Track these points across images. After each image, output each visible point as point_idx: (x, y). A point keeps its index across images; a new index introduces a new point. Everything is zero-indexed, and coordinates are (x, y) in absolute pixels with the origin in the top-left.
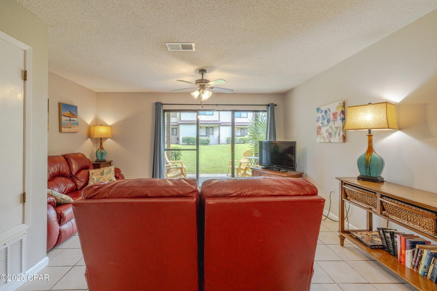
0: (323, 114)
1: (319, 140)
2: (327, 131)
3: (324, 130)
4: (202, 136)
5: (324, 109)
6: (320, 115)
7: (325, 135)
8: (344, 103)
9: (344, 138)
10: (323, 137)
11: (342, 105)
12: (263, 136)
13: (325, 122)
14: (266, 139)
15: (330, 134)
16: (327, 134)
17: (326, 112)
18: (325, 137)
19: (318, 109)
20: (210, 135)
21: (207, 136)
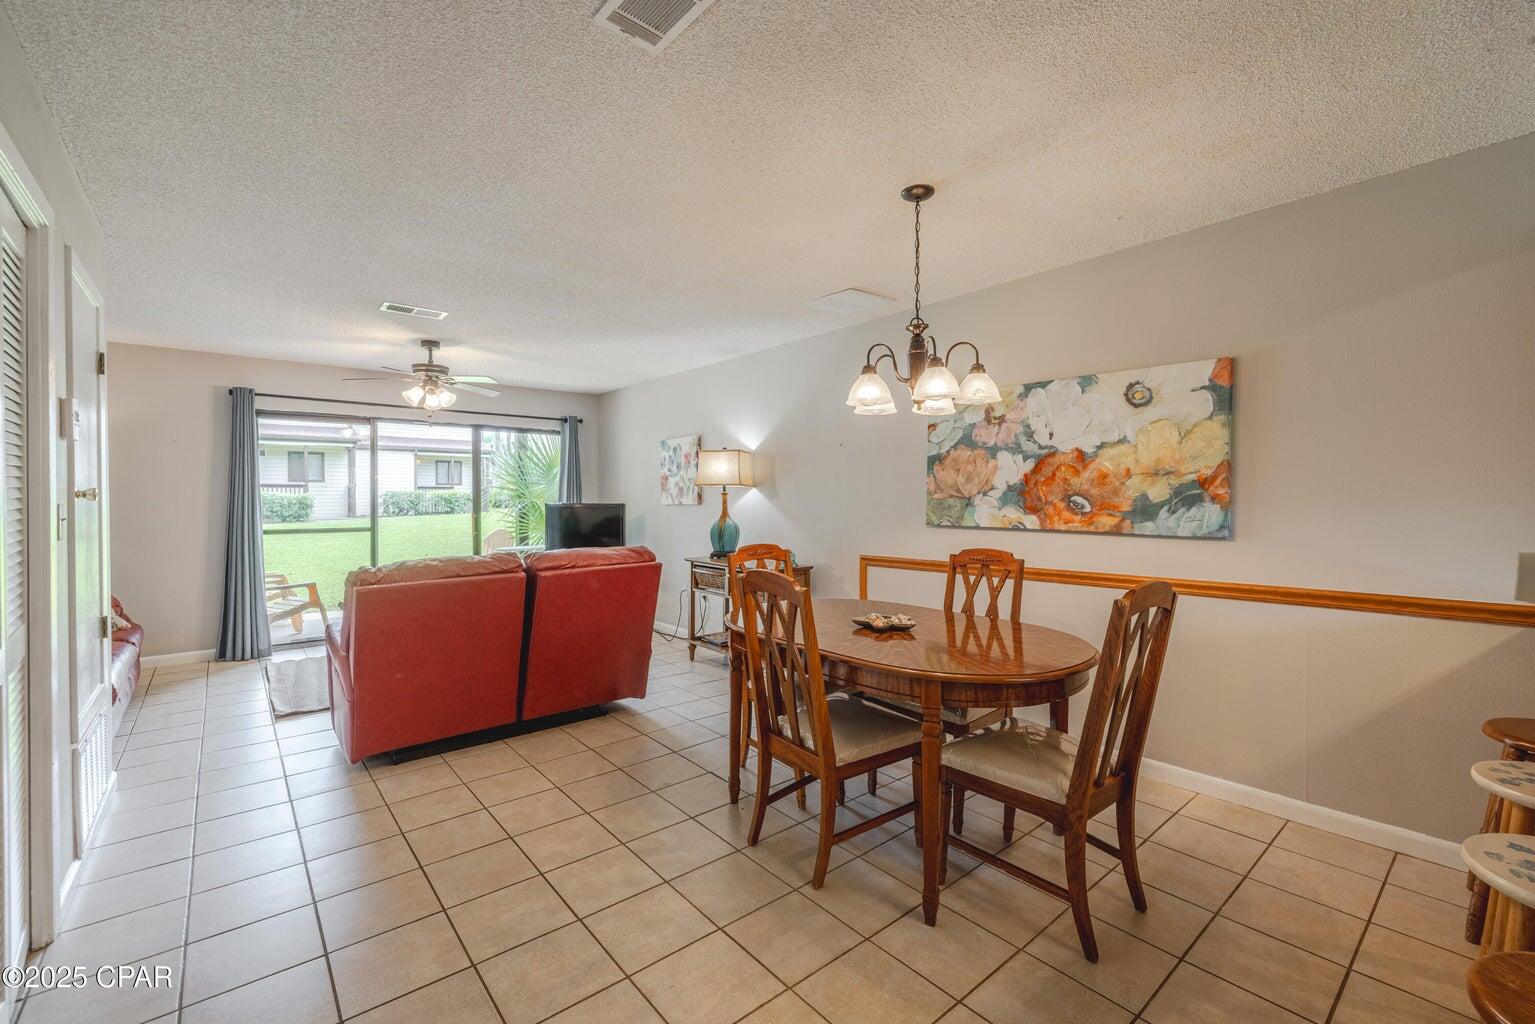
0: (671, 453)
1: (665, 500)
2: (677, 484)
3: (672, 481)
4: (271, 486)
5: (672, 443)
6: (666, 455)
7: (674, 491)
8: (700, 439)
9: (700, 497)
10: (671, 495)
11: (696, 441)
12: (550, 492)
13: (674, 468)
14: (560, 499)
15: (681, 489)
16: (677, 490)
17: (675, 450)
18: (674, 495)
19: (663, 443)
20: (310, 484)
21: (294, 486)
